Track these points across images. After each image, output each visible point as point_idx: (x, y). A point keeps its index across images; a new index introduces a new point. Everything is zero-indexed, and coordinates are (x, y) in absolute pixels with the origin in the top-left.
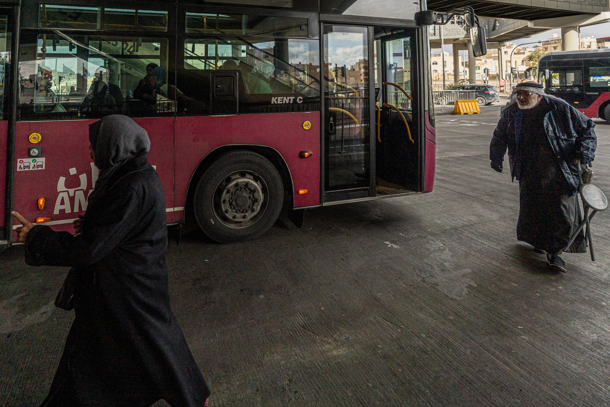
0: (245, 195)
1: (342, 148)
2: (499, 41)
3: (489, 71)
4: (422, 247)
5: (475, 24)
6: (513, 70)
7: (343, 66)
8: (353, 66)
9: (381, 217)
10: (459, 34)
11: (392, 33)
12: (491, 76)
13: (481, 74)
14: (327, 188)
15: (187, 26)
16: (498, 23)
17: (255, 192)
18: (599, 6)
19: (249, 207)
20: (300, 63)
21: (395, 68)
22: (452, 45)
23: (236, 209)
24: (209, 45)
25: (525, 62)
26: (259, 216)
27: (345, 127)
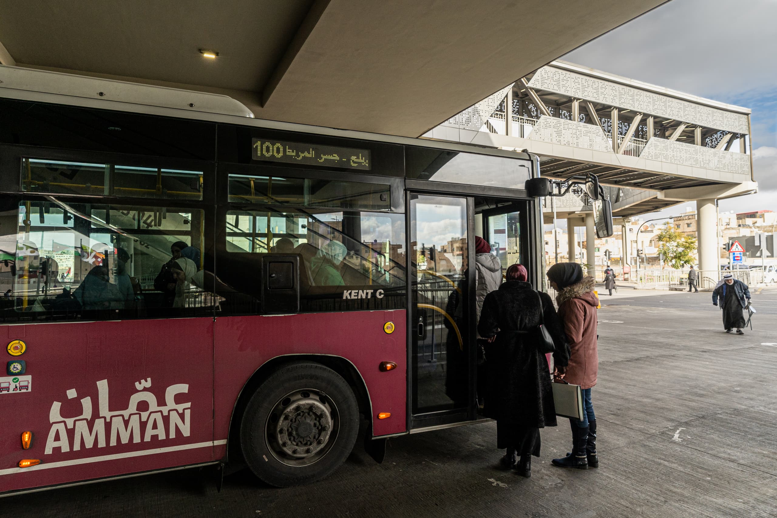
0: (309, 422)
1: (432, 355)
2: (623, 216)
3: (611, 253)
4: (535, 485)
5: (599, 196)
6: (639, 253)
7: (432, 246)
8: (443, 246)
9: (483, 446)
10: (575, 206)
11: (497, 206)
12: (613, 260)
13: (601, 257)
14: (416, 410)
15: (230, 192)
16: (623, 192)
17: (322, 417)
18: (741, 173)
19: (314, 438)
20: (376, 241)
21: (497, 249)
22: (566, 220)
23: (297, 441)
24: (257, 218)
25: (653, 242)
26: (327, 450)
27: (436, 327)
